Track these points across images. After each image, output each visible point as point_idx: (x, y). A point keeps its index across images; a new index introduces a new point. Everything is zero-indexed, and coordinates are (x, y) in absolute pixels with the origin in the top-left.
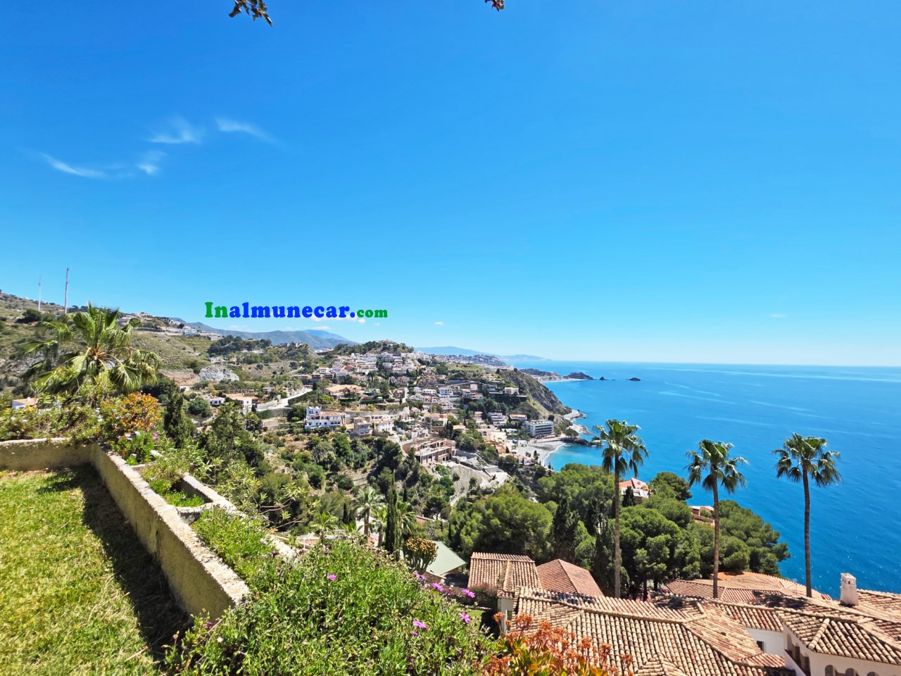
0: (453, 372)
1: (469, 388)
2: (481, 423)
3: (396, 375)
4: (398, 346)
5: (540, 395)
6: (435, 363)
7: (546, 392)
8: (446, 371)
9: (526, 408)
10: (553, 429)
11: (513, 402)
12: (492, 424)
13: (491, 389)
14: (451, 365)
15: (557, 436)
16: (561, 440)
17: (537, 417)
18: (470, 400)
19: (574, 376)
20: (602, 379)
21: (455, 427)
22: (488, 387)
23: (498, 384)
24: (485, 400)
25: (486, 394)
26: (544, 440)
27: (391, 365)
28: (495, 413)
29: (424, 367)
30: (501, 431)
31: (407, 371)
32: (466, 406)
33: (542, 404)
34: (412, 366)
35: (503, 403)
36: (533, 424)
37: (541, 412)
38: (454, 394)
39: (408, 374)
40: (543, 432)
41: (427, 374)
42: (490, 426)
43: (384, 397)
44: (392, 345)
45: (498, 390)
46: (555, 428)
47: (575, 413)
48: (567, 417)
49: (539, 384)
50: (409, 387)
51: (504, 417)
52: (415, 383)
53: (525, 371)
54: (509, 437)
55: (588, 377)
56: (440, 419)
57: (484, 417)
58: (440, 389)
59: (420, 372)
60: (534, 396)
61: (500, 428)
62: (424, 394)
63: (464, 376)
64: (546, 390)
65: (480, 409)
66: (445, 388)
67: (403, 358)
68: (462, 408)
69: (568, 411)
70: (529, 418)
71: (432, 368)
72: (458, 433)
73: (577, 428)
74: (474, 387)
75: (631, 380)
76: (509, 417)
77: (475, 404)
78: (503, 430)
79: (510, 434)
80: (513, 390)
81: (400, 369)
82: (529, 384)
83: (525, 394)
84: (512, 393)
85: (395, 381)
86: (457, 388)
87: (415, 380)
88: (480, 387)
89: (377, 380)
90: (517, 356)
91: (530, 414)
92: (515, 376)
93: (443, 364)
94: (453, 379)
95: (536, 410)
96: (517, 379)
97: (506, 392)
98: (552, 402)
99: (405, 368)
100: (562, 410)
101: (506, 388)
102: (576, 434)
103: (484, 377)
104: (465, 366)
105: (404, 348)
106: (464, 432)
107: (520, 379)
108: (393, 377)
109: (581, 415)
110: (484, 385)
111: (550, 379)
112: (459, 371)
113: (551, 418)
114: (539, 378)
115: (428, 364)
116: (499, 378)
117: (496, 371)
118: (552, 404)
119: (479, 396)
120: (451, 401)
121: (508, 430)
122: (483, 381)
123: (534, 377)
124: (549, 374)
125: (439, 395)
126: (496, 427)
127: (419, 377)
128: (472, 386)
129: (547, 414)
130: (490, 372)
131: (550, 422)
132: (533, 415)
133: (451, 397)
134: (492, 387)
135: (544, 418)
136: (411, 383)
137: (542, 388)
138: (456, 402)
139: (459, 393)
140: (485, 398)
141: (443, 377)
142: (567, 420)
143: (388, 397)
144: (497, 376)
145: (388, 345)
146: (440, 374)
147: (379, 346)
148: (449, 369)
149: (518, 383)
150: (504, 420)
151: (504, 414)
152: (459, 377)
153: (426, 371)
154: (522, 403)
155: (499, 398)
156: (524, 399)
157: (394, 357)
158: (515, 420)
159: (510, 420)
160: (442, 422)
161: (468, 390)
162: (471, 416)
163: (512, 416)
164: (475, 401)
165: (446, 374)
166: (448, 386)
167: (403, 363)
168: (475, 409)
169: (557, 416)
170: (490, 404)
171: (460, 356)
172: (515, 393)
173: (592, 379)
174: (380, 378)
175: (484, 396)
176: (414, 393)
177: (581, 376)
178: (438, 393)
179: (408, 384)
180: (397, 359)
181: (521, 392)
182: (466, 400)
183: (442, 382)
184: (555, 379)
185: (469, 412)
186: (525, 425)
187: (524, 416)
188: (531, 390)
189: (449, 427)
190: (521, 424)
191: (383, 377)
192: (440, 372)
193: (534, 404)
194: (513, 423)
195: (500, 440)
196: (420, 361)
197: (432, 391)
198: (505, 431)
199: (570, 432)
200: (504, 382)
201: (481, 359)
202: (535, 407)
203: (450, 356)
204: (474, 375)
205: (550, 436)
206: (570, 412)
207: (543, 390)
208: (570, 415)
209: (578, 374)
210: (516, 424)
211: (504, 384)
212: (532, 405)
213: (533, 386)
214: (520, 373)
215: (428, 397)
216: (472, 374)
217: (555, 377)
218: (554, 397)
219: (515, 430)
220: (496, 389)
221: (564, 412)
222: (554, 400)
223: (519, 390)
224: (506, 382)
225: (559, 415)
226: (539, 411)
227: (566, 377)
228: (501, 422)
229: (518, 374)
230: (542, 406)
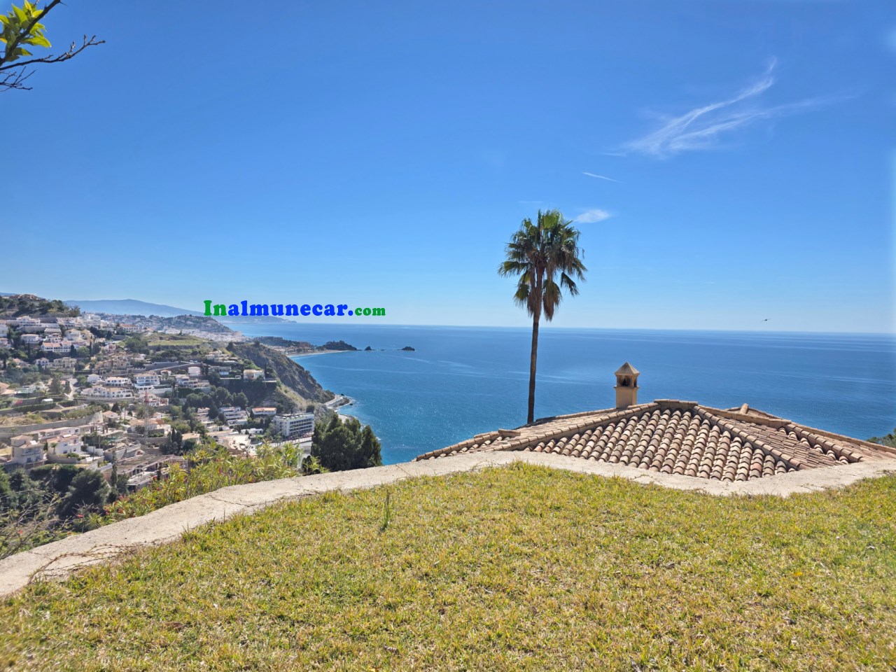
0: (158, 349)
1: (186, 372)
2: (208, 425)
3: (51, 356)
4: (49, 305)
5: (292, 378)
6: (121, 333)
7: (300, 372)
8: (146, 348)
9: (276, 398)
10: (314, 425)
11: (258, 392)
12: (226, 424)
13: (222, 373)
14: (151, 337)
17: (291, 409)
18: (190, 391)
19: (331, 346)
20: (368, 349)
21: (186, 437)
22: (218, 371)
23: (232, 365)
24: (212, 390)
25: (214, 380)
26: (301, 441)
27: (37, 338)
28: (231, 409)
29: (102, 340)
30: (240, 432)
31: (72, 347)
32: (183, 401)
33: (295, 390)
34: (80, 339)
35: (242, 393)
36: (286, 421)
37: (296, 402)
38: (161, 383)
39: (73, 353)
40: (300, 430)
41: (109, 352)
42: (223, 426)
44: (37, 304)
45: (232, 374)
46: (317, 423)
47: (338, 398)
48: (329, 406)
49: (290, 362)
50: (76, 374)
51: (244, 412)
52: (87, 368)
54: (253, 441)
55: (350, 347)
56: (159, 427)
57: (212, 415)
58: (138, 376)
59: (95, 350)
60: (284, 380)
61: (239, 429)
62: (108, 385)
63: (177, 355)
65: (206, 403)
66: (145, 375)
67: (61, 327)
68: (177, 404)
69: (330, 396)
70: (279, 411)
71: (117, 342)
72: (190, 446)
74: (195, 371)
75: (404, 349)
76: (252, 412)
77: (198, 397)
78: (244, 431)
79: (255, 436)
80: (256, 372)
81: (58, 345)
82: (276, 362)
83: (273, 378)
84: (255, 377)
85: (50, 365)
86: (166, 373)
87: (86, 362)
88: (204, 370)
89: (14, 365)
91: (281, 406)
92: (256, 353)
93: (137, 336)
94: (158, 360)
95: (290, 399)
96: (259, 357)
97: (245, 377)
98: (309, 386)
99: (67, 343)
100: (322, 396)
101: (245, 371)
103: (211, 356)
104: (174, 338)
105: (61, 309)
106: (198, 442)
107: (264, 356)
108: (44, 359)
109: (347, 402)
110: (212, 368)
111: (300, 351)
112: (167, 347)
113: (310, 409)
114: (285, 351)
115: (109, 336)
116: (233, 356)
117: (227, 345)
119: (204, 385)
120: (156, 395)
121: (252, 431)
122: (212, 362)
124: (297, 344)
125: (136, 386)
126: (231, 427)
127: (93, 358)
128: (191, 370)
129: (305, 403)
130: (218, 346)
131: (310, 416)
132: (286, 407)
133: (156, 388)
134: (224, 371)
135: (301, 410)
136: (79, 368)
137: (294, 368)
138: (165, 396)
139: (169, 382)
140: (214, 387)
141: (142, 357)
143: (62, 398)
144: (230, 353)
145: (29, 303)
146: (135, 351)
147: (11, 306)
148: (150, 344)
149: (261, 363)
150: (244, 418)
151: (243, 408)
152: (169, 356)
153: (107, 347)
154: (269, 391)
155: (235, 386)
156: (274, 385)
157: (44, 325)
158: (258, 416)
159: (252, 416)
160: (162, 431)
161: (185, 376)
162: (192, 414)
163: (256, 410)
164: (198, 391)
165: (146, 352)
166: (152, 371)
167: (63, 335)
168: (198, 404)
169: (317, 406)
170: (222, 394)
172: (260, 379)
173: (355, 349)
174: (17, 360)
175: (211, 383)
176: (88, 385)
177: (342, 346)
178: (134, 382)
179: (74, 370)
180: (48, 327)
181: (268, 376)
182: (184, 391)
183: (140, 365)
184: (305, 351)
185: (189, 409)
186: (275, 422)
187: (273, 409)
188: (279, 372)
189: (176, 437)
190: (269, 421)
191: (25, 360)
192: (132, 348)
193: (286, 392)
194: (258, 420)
195: (243, 447)
196: (93, 330)
197: (123, 381)
198: (247, 433)
200: (241, 362)
202: (288, 395)
203: (134, 317)
204: (194, 353)
206: (333, 398)
207: (297, 370)
208: (332, 402)
209: (337, 344)
210: (262, 421)
211: (242, 366)
212: (284, 394)
213: (282, 365)
214: (264, 348)
215: (116, 390)
216: (190, 351)
217: (306, 348)
218: (312, 378)
219: (261, 430)
220: (230, 373)
221: (324, 398)
222: (311, 383)
223: (265, 373)
224: (245, 362)
225: (320, 404)
226: (294, 401)
227: (321, 349)
228: (239, 421)
229: (261, 350)
230: (296, 393)
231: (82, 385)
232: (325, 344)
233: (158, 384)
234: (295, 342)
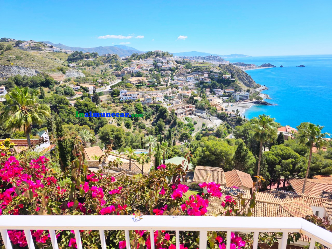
0: (195, 67)
1: (203, 76)
2: (209, 95)
3: (164, 70)
4: (164, 54)
5: (243, 78)
6: (185, 62)
7: (246, 76)
8: (191, 67)
9: (234, 86)
10: (249, 97)
11: (227, 83)
12: (215, 95)
13: (215, 76)
14: (194, 63)
15: (250, 100)
16: (253, 102)
17: (240, 90)
18: (204, 83)
19: (264, 66)
20: (281, 66)
21: (195, 98)
22: (214, 75)
23: (219, 73)
24: (212, 82)
25: (212, 79)
26: (243, 103)
27: (161, 64)
28: (217, 89)
29: (179, 65)
30: (220, 98)
31: (170, 67)
32: (201, 86)
33: (244, 83)
34: (173, 65)
35: (222, 84)
36: (238, 95)
37: (242, 88)
38: (195, 79)
39: (170, 69)
40: (244, 98)
41: (181, 69)
42: (214, 96)
43: (158, 84)
44: (161, 53)
45: (219, 76)
46: (250, 96)
47: (262, 87)
48: (258, 90)
49: (243, 72)
50: (171, 76)
51: (222, 91)
52: (174, 74)
53: (236, 64)
54: (224, 101)
55: (273, 66)
56: (187, 94)
57: (211, 91)
58: (188, 77)
59: (177, 68)
60: (239, 79)
61: (220, 97)
62: (179, 80)
63: (200, 69)
64: (247, 75)
65: (209, 87)
66: (190, 77)
67: (167, 60)
68: (199, 87)
69: (258, 86)
70: (236, 91)
71: (183, 65)
72: (196, 101)
73: (262, 96)
74: (206, 75)
75: (299, 66)
76: (225, 91)
77: (206, 85)
78: (221, 98)
79: (225, 100)
80: (227, 76)
81: (166, 67)
82: (237, 72)
83: (234, 78)
84: (227, 78)
85: (164, 73)
86: (197, 76)
87: (174, 72)
88: (209, 75)
89: (154, 73)
90: (232, 55)
91: (236, 89)
92: (229, 68)
93: (189, 63)
94: (195, 71)
95: (240, 87)
96: (230, 70)
97: (223, 78)
98: (250, 82)
99: (169, 66)
100: (255, 86)
101: (224, 75)
102: (261, 99)
103: (212, 69)
104: (201, 63)
105: (167, 55)
106: (199, 100)
107: (232, 69)
108: (162, 71)
109: (266, 88)
110: (212, 74)
111: (250, 68)
112: (198, 67)
113: (248, 91)
114: (244, 68)
115: (181, 63)
116: (220, 69)
117: (218, 65)
118: (249, 82)
119: (209, 80)
120: (193, 84)
121: (224, 98)
122: (211, 72)
123: (240, 67)
124: (250, 65)
125: (187, 80)
126: (217, 96)
127: (176, 71)
128: (205, 75)
129: (246, 88)
130: (215, 66)
131: (247, 93)
132: (238, 89)
133: (193, 81)
134: (216, 75)
135: (244, 91)
136: (172, 74)
137: (244, 74)
138: (196, 84)
139: (197, 79)
140: (212, 81)
141: (189, 70)
142: (257, 92)
143: (160, 83)
144: (219, 68)
145: (159, 53)
146: (187, 68)
147: (154, 54)
148: (192, 66)
149: (231, 72)
150: (222, 93)
151: (222, 89)
152: (198, 70)
153: (180, 67)
154: (232, 83)
155: (220, 81)
156: (234, 81)
157: (163, 60)
158: (228, 92)
159: (225, 92)
160: (188, 96)
161: (203, 77)
162: (204, 91)
164: (206, 83)
165: (191, 69)
166: (192, 75)
167: (168, 63)
168: (206, 87)
169: (252, 90)
170: (215, 84)
171: (199, 57)
172: (229, 78)
173: (275, 67)
174: (156, 72)
176: (174, 80)
177: (269, 65)
178: (187, 79)
179: (170, 75)
180: (164, 61)
181: (232, 77)
182: (202, 83)
183: (189, 73)
184: (253, 68)
185: (203, 89)
186: (233, 95)
187: (233, 90)
188: (238, 76)
189: (192, 98)
190: (231, 95)
191: (158, 72)
192: (187, 67)
193: (239, 84)
194: (227, 94)
195: (219, 103)
196: (176, 61)
197: (183, 78)
198: (222, 99)
199: (258, 98)
201: (211, 58)
202: (239, 85)
203: (194, 57)
204: (206, 69)
205: (247, 100)
206: (260, 87)
207: (245, 75)
208: (259, 88)
209: (267, 64)
210: (228, 94)
211: (223, 73)
212: (238, 84)
213: (239, 73)
214: (232, 66)
215: (181, 82)
216: (205, 68)
217: (253, 67)
218: (251, 79)
219: (228, 98)
220: (218, 76)
221: (256, 87)
222: (251, 80)
223: (231, 76)
224: (224, 72)
225: (253, 89)
226: (241, 87)
227: (260, 67)
228: (220, 94)
229: (231, 67)
230: (244, 84)
231: (173, 80)
232: (262, 65)
233: (194, 80)
234: (249, 64)
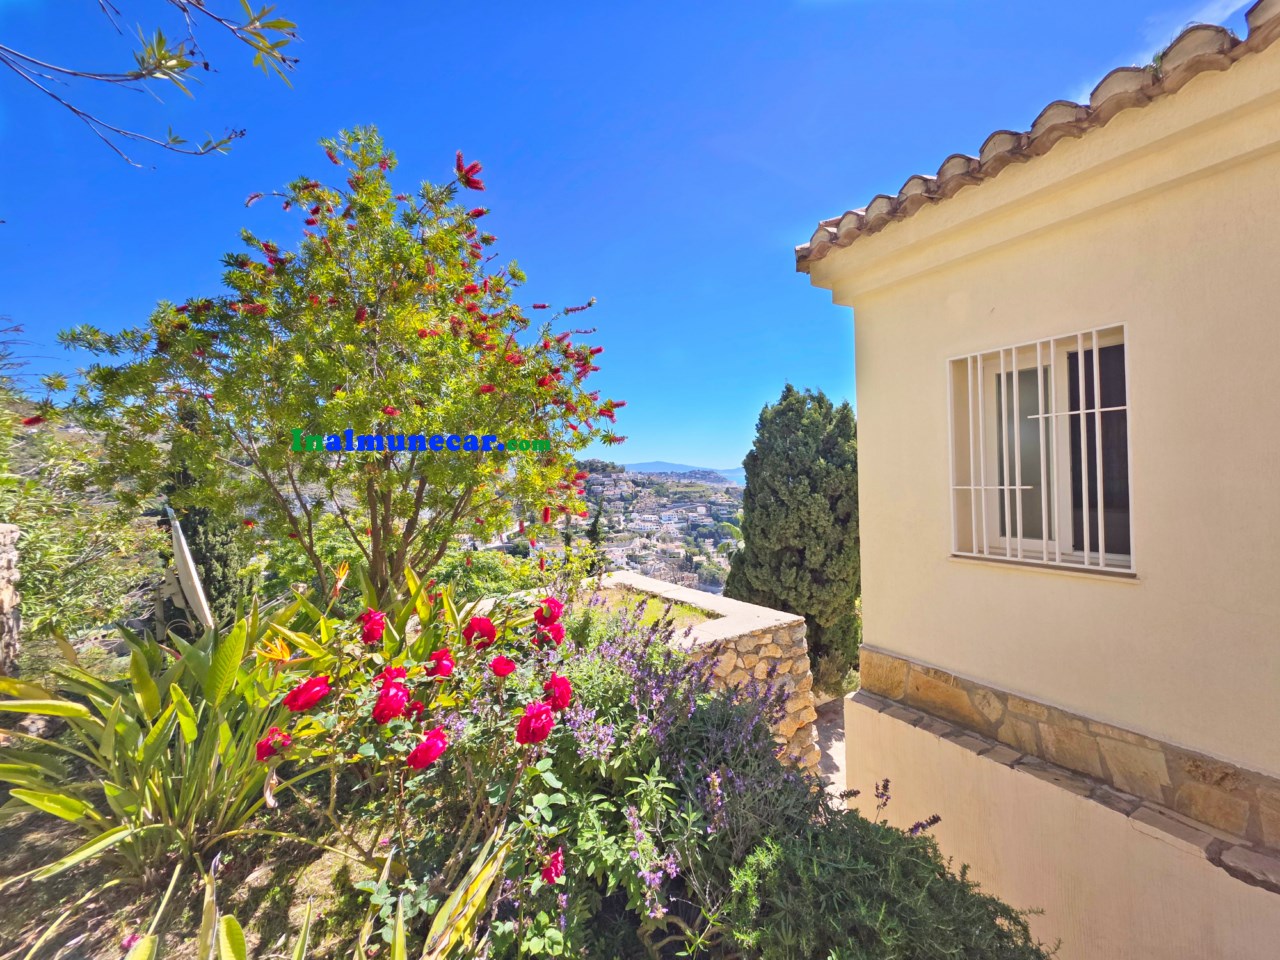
0: (675, 494)
1: (696, 511)
3: (609, 500)
4: (607, 466)
6: (652, 484)
8: (668, 493)
14: (671, 486)
18: (699, 526)
21: (695, 559)
22: (719, 510)
23: (730, 506)
24: (715, 525)
25: (717, 518)
27: (601, 488)
29: (639, 489)
31: (621, 494)
32: (694, 533)
34: (626, 489)
38: (679, 519)
39: (622, 499)
41: (644, 497)
42: (724, 555)
43: (610, 528)
44: (600, 465)
50: (624, 514)
52: (631, 509)
56: (677, 551)
57: (715, 545)
58: (663, 514)
59: (635, 496)
62: (644, 521)
63: (689, 498)
65: (710, 535)
66: (668, 514)
67: (614, 480)
68: (690, 536)
71: (649, 490)
72: (698, 565)
74: (702, 510)
77: (705, 530)
81: (613, 493)
86: (682, 512)
87: (630, 504)
88: (709, 510)
93: (661, 485)
94: (676, 502)
99: (618, 491)
103: (713, 498)
104: (687, 486)
105: (614, 468)
106: (705, 564)
110: (714, 508)
112: (681, 492)
115: (644, 485)
119: (709, 521)
120: (676, 528)
122: (713, 503)
125: (662, 521)
127: (634, 502)
128: (699, 509)
130: (718, 491)
133: (675, 523)
134: (724, 510)
136: (626, 508)
138: (682, 529)
139: (684, 519)
140: (716, 522)
141: (664, 500)
143: (613, 527)
144: (727, 496)
145: (596, 465)
146: (660, 496)
147: (586, 467)
148: (670, 491)
152: (683, 499)
153: (642, 494)
157: (604, 479)
160: (679, 553)
161: (695, 515)
162: (701, 544)
164: (704, 526)
165: (668, 496)
166: (672, 511)
167: (616, 486)
168: (705, 536)
175: (714, 519)
176: (632, 521)
178: (661, 519)
179: (623, 510)
180: (606, 481)
182: (695, 526)
183: (664, 506)
185: (699, 540)
189: (689, 559)
192: (659, 494)
196: (634, 482)
197: (654, 518)
200: (736, 503)
201: (699, 475)
203: (661, 474)
204: (701, 497)
215: (649, 524)
216: (698, 495)
231: (629, 520)
233: (676, 520)
